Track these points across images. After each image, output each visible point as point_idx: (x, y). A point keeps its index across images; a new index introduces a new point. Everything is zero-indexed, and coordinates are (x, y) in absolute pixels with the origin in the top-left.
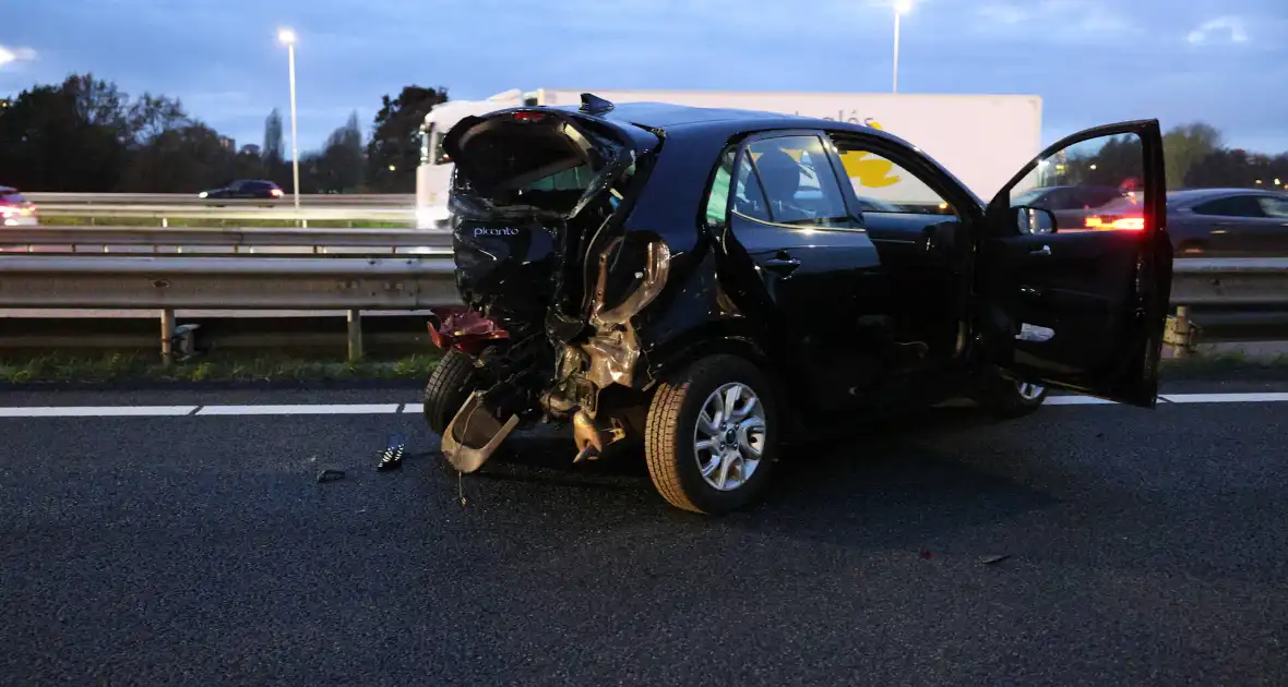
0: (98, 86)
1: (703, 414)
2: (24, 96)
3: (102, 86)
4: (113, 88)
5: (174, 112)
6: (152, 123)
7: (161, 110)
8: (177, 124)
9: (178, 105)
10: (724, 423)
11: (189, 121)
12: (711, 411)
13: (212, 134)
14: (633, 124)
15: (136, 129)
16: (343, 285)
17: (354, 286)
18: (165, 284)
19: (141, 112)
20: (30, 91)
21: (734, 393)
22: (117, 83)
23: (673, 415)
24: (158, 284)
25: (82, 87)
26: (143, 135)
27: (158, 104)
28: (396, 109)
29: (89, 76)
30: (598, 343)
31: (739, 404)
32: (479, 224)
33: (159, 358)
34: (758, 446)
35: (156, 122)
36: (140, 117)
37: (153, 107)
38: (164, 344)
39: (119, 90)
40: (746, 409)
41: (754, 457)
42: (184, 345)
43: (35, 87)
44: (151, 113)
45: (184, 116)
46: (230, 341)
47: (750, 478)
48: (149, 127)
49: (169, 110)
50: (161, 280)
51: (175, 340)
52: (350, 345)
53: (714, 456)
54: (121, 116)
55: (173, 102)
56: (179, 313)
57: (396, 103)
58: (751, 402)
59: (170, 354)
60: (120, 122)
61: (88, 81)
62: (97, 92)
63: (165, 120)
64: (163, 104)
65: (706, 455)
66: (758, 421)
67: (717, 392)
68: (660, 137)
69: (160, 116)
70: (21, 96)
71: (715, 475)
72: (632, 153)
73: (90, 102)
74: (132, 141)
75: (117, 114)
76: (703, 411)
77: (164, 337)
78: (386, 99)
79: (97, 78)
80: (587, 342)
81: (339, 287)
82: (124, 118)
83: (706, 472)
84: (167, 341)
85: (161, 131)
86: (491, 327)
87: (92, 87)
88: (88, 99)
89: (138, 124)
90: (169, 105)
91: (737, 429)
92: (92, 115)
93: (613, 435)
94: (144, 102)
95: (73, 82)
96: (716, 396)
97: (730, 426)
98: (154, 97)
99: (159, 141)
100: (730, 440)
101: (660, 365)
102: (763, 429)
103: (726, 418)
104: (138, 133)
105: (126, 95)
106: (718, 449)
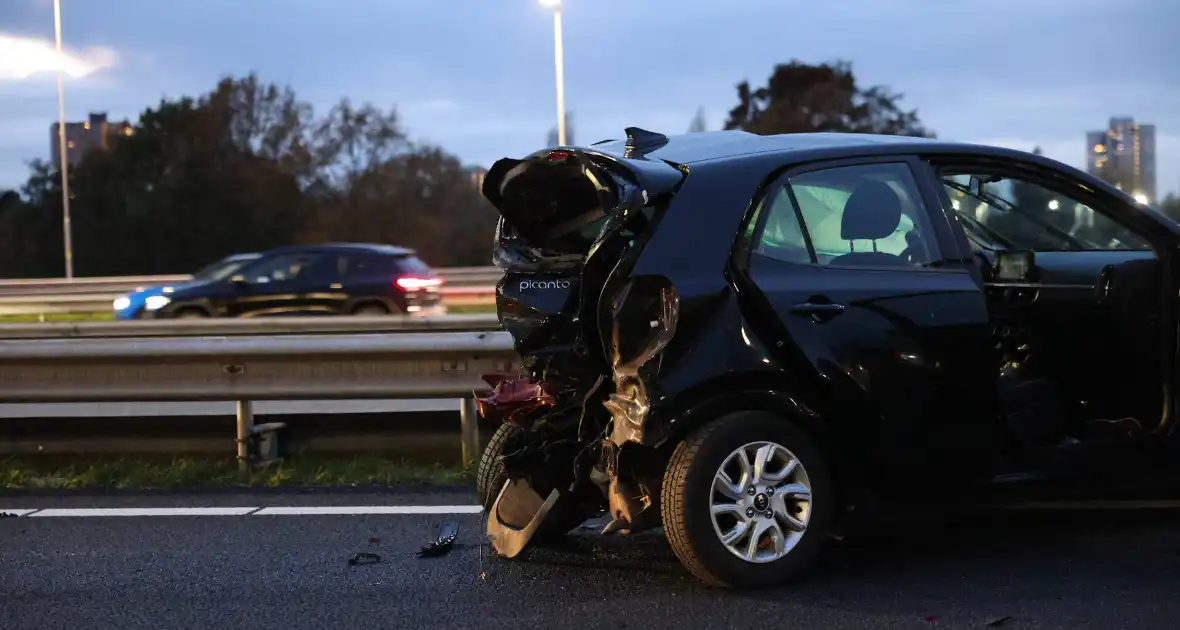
0: (266, 93)
1: (721, 474)
2: (148, 117)
3: (273, 92)
4: (291, 95)
5: (387, 132)
6: (350, 152)
7: (365, 129)
8: (389, 152)
9: (393, 118)
10: (753, 486)
11: (410, 145)
12: (735, 471)
13: (453, 163)
14: (666, 162)
15: (324, 163)
16: (447, 366)
17: (461, 367)
18: (239, 369)
19: (335, 134)
20: (155, 106)
21: (765, 453)
22: (294, 88)
23: (684, 473)
24: (232, 370)
25: (242, 98)
26: (336, 173)
27: (361, 119)
28: (762, 105)
29: (252, 79)
30: (615, 399)
31: (773, 466)
32: (524, 276)
33: (234, 464)
34: (804, 516)
35: (356, 151)
36: (332, 141)
37: (353, 124)
38: (240, 445)
39: (300, 98)
40: (784, 472)
41: (797, 529)
42: (265, 447)
43: (163, 101)
44: (349, 134)
45: (402, 137)
46: (320, 443)
47: (791, 552)
48: (344, 159)
49: (378, 128)
50: (235, 364)
51: (254, 441)
52: (464, 445)
53: (739, 523)
54: (301, 143)
55: (386, 113)
56: (259, 408)
57: (761, 94)
58: (791, 464)
59: (246, 459)
60: (300, 152)
61: (249, 86)
62: (264, 104)
63: (371, 146)
64: (369, 119)
65: (728, 521)
66: (802, 487)
67: (741, 451)
68: (685, 174)
69: (364, 139)
70: (143, 119)
71: (742, 543)
72: (644, 193)
73: (253, 121)
74: (321, 183)
75: (296, 140)
76: (721, 469)
77: (239, 437)
78: (743, 89)
79: (264, 82)
80: (608, 399)
81: (443, 370)
82: (306, 146)
83: (726, 539)
84: (243, 441)
85: (364, 164)
86: (539, 393)
87: (257, 96)
88: (250, 117)
89: (328, 154)
90: (379, 119)
91: (772, 494)
92: (256, 144)
93: (642, 504)
94: (339, 116)
95: (226, 87)
96: (738, 455)
97: (761, 490)
98: (356, 108)
99: (360, 182)
100: (761, 507)
101: (673, 421)
102: (810, 498)
103: (756, 481)
104: (327, 170)
105: (309, 107)
106: (744, 516)
